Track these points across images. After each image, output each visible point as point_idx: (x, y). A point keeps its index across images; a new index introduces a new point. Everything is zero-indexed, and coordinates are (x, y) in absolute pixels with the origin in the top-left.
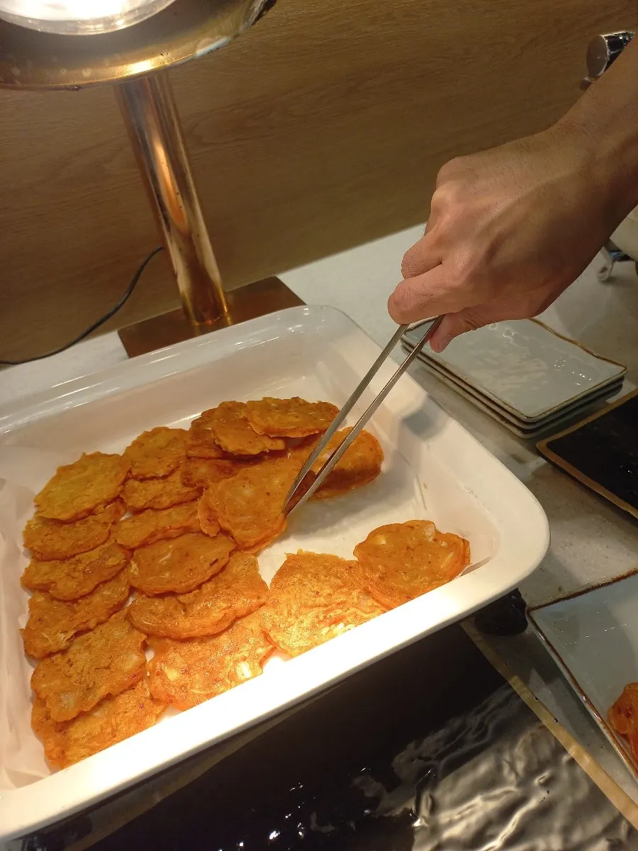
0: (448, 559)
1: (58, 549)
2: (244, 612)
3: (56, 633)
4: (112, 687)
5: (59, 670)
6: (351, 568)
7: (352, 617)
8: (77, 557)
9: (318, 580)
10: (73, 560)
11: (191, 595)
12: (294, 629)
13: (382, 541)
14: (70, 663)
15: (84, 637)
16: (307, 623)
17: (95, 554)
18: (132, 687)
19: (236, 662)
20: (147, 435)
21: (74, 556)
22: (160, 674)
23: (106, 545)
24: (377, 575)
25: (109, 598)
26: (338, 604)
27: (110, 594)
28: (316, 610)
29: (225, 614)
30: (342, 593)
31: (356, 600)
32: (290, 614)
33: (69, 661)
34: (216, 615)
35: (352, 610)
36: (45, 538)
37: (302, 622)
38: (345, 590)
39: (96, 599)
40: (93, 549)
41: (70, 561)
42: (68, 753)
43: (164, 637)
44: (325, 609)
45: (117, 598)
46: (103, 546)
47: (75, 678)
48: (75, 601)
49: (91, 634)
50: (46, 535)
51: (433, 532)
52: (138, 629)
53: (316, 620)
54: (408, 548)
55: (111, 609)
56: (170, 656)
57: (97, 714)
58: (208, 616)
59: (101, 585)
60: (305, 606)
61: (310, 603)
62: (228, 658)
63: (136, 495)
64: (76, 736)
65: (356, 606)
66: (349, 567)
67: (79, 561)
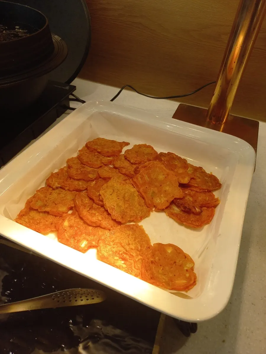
0: (181, 282)
1: (83, 159)
2: (103, 227)
3: (56, 182)
4: (51, 210)
5: (46, 193)
6: (149, 248)
7: (129, 263)
8: (85, 166)
9: (135, 240)
10: (83, 166)
11: (98, 206)
12: (109, 247)
13: (169, 251)
14: (51, 194)
15: (62, 190)
16: (114, 250)
17: (89, 169)
18: (56, 216)
19: (84, 239)
20: (145, 146)
21: (85, 165)
22: (64, 220)
23: (95, 169)
24: (152, 259)
25: (79, 185)
26: (131, 254)
27: (81, 185)
28: (122, 249)
29: (97, 222)
30: (136, 252)
31: (137, 259)
32: (113, 241)
33: (51, 193)
34: (94, 219)
35: (132, 261)
36: (85, 153)
37: (114, 248)
38: (138, 253)
39: (76, 183)
40: (91, 167)
41: (82, 165)
42: (24, 217)
43: (77, 211)
44: (125, 251)
45: (81, 187)
46: (94, 169)
47: (47, 199)
48: (70, 178)
49: (64, 191)
50: (86, 152)
51: (191, 267)
52: (74, 202)
53: (118, 251)
54: (175, 262)
55: (76, 189)
56: (72, 218)
57: (41, 214)
58: (93, 217)
59: (82, 180)
60: (121, 244)
61: (123, 245)
62: (84, 235)
63: (119, 162)
64: (31, 214)
65: (135, 262)
66: (149, 247)
67: (84, 167)
